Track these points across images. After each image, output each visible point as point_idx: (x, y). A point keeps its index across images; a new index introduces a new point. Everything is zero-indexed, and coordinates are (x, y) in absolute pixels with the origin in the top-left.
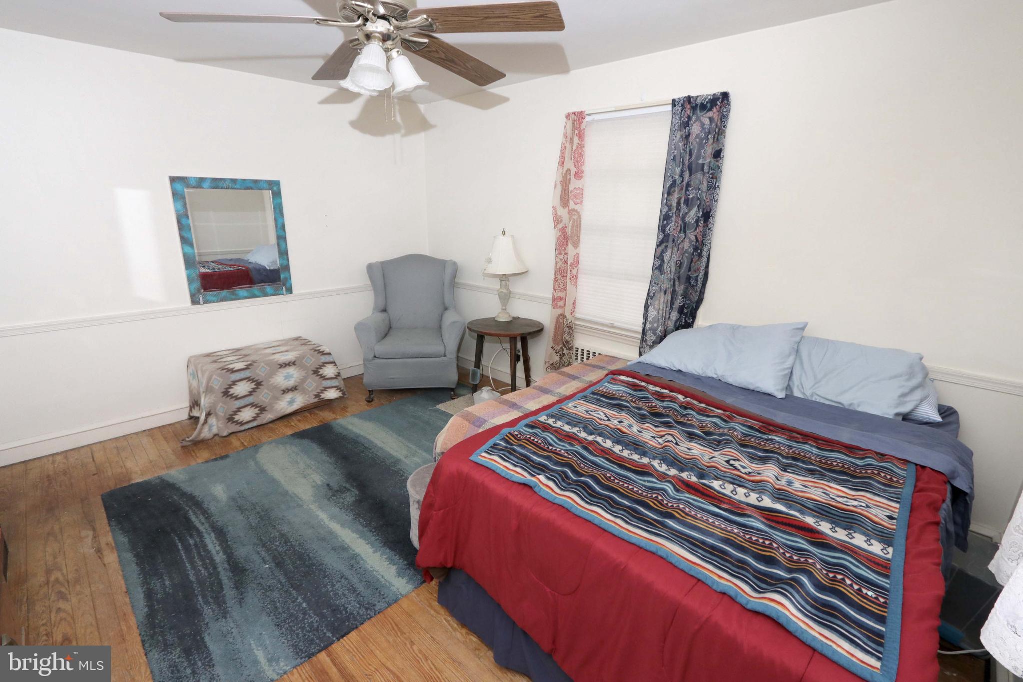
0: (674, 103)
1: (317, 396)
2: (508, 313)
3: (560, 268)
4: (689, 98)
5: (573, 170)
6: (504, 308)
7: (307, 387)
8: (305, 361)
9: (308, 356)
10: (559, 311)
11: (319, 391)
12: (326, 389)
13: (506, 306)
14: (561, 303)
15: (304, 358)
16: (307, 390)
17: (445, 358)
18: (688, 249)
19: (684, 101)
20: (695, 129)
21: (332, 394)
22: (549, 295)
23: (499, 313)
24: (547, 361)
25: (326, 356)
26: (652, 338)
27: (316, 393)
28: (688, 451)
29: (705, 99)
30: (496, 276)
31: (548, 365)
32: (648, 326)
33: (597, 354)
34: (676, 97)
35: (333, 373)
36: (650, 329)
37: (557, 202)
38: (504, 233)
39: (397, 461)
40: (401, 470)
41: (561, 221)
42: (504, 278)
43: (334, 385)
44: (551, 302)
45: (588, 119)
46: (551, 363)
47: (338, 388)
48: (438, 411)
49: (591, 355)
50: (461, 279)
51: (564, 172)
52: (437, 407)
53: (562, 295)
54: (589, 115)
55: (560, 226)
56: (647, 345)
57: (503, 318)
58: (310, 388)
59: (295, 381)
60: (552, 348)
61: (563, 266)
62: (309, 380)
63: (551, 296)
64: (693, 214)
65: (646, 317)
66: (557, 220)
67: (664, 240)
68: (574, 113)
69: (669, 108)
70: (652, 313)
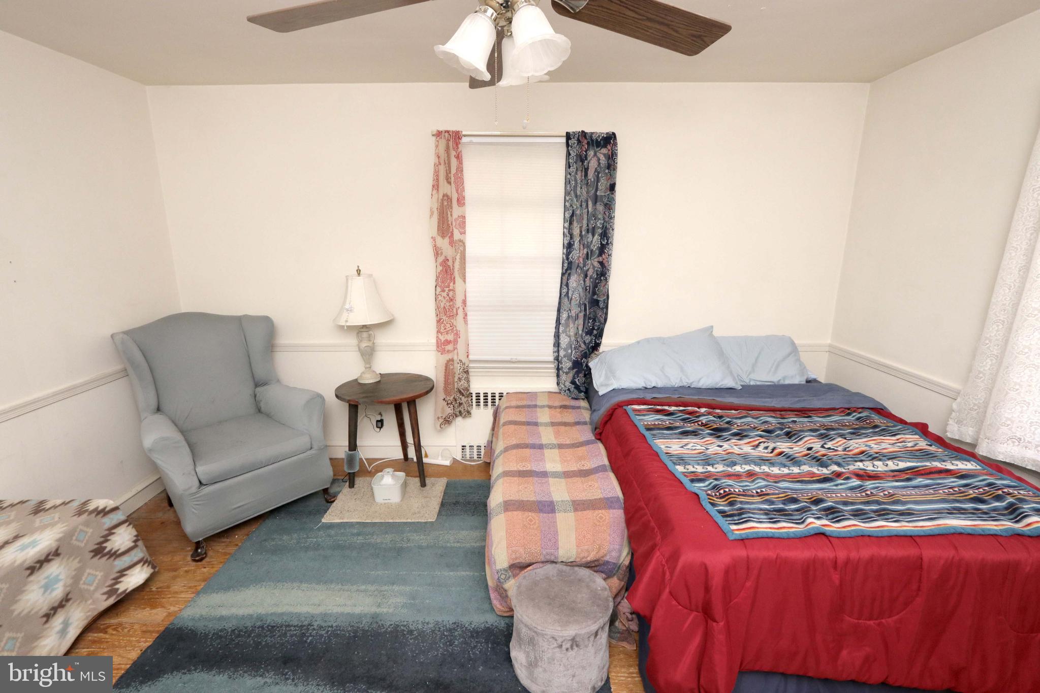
0: (568, 136)
1: (111, 592)
2: (374, 371)
3: (444, 308)
4: (584, 134)
5: (455, 197)
6: (368, 366)
7: (86, 587)
8: (76, 540)
9: (81, 527)
10: (447, 357)
11: (110, 582)
12: (122, 573)
13: (370, 363)
14: (450, 347)
15: (72, 535)
16: (88, 590)
17: (312, 452)
18: (592, 275)
19: (579, 136)
20: (593, 164)
21: (136, 577)
22: (431, 339)
23: (363, 373)
24: (440, 416)
25: (111, 516)
26: (568, 364)
27: (106, 589)
28: (791, 450)
29: (599, 136)
30: (351, 328)
31: (441, 420)
32: (562, 353)
33: (505, 394)
34: (571, 130)
35: (129, 540)
36: (565, 356)
37: (434, 232)
38: (359, 272)
39: (375, 616)
40: (398, 626)
41: (442, 253)
42: (364, 330)
43: (136, 559)
44: (435, 348)
45: (464, 140)
46: (444, 417)
47: (143, 561)
48: (331, 526)
49: (497, 398)
50: (283, 339)
51: (441, 197)
52: (323, 520)
53: (450, 337)
54: (465, 136)
55: (440, 259)
56: (564, 372)
57: (369, 379)
58: (91, 585)
59: (65, 586)
60: (444, 399)
61: (448, 304)
62: (88, 571)
63: (434, 341)
64: (596, 241)
65: (557, 344)
66: (437, 252)
67: (568, 269)
68: (448, 132)
69: (564, 140)
70: (564, 341)
